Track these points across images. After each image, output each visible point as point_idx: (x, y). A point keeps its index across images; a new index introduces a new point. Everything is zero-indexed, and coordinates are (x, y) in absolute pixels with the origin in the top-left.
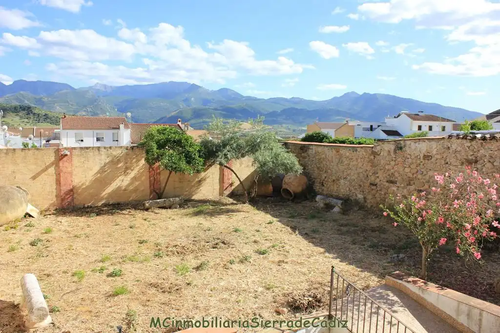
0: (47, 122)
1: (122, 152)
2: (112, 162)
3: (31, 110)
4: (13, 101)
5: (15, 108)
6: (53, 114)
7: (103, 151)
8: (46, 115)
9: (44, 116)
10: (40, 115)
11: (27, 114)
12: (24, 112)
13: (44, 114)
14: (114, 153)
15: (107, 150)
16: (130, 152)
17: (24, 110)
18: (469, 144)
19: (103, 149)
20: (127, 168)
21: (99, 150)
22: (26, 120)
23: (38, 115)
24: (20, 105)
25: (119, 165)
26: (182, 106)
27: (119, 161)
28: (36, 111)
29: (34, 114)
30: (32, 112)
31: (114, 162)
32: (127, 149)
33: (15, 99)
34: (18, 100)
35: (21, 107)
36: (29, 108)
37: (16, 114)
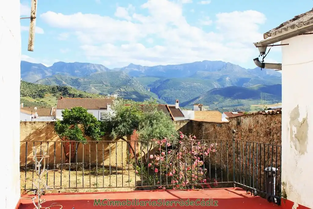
1: (43, 126)
2: (35, 133)
3: (67, 91)
4: (52, 82)
5: (53, 89)
7: (28, 125)
10: (75, 96)
12: (60, 93)
13: (78, 94)
14: (37, 127)
15: (32, 124)
16: (50, 126)
17: (60, 91)
18: (265, 119)
19: (28, 124)
20: (47, 138)
21: (25, 124)
24: (57, 86)
25: (42, 135)
26: (216, 85)
27: (41, 132)
28: (72, 92)
30: (68, 93)
31: (38, 132)
32: (47, 124)
33: (54, 80)
34: (56, 81)
35: (58, 88)
36: (65, 89)
37: (53, 94)
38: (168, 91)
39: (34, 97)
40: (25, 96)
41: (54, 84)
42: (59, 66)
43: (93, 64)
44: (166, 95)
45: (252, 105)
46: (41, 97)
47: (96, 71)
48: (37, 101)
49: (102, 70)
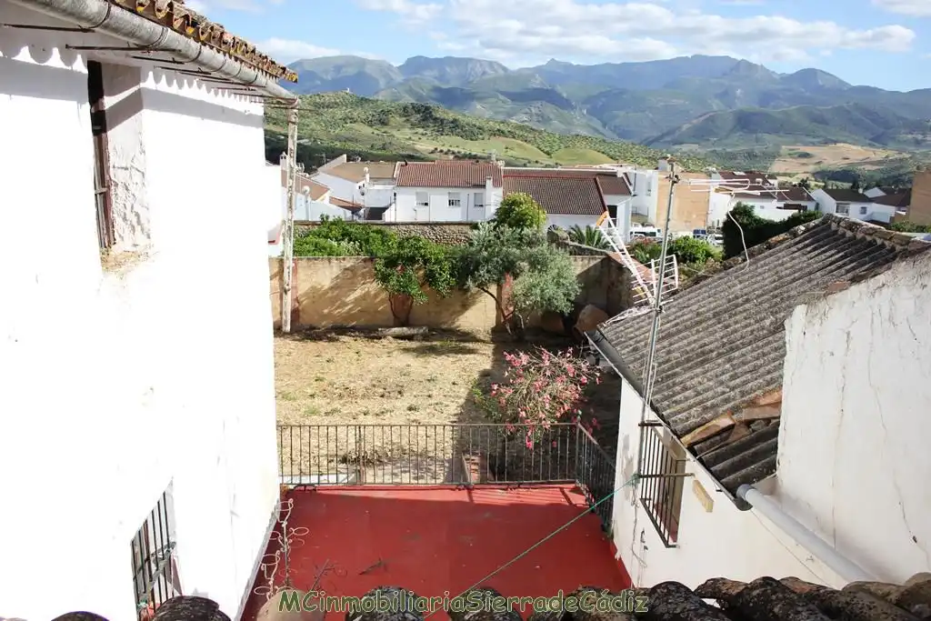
0: (457, 135)
3: (430, 113)
4: (403, 95)
5: (405, 108)
6: (466, 120)
8: (455, 121)
9: (452, 122)
10: (445, 122)
11: (423, 120)
12: (418, 116)
13: (451, 119)
17: (418, 112)
22: (421, 130)
23: (442, 121)
24: (412, 103)
26: (716, 105)
28: (439, 114)
29: (436, 119)
30: (431, 116)
33: (407, 92)
34: (411, 92)
35: (413, 107)
36: (427, 108)
37: (404, 119)
38: (622, 113)
39: (370, 124)
40: (355, 122)
41: (408, 100)
42: (417, 65)
43: (479, 61)
44: (617, 122)
45: (783, 147)
46: (384, 123)
47: (484, 73)
48: (376, 132)
49: (495, 71)
